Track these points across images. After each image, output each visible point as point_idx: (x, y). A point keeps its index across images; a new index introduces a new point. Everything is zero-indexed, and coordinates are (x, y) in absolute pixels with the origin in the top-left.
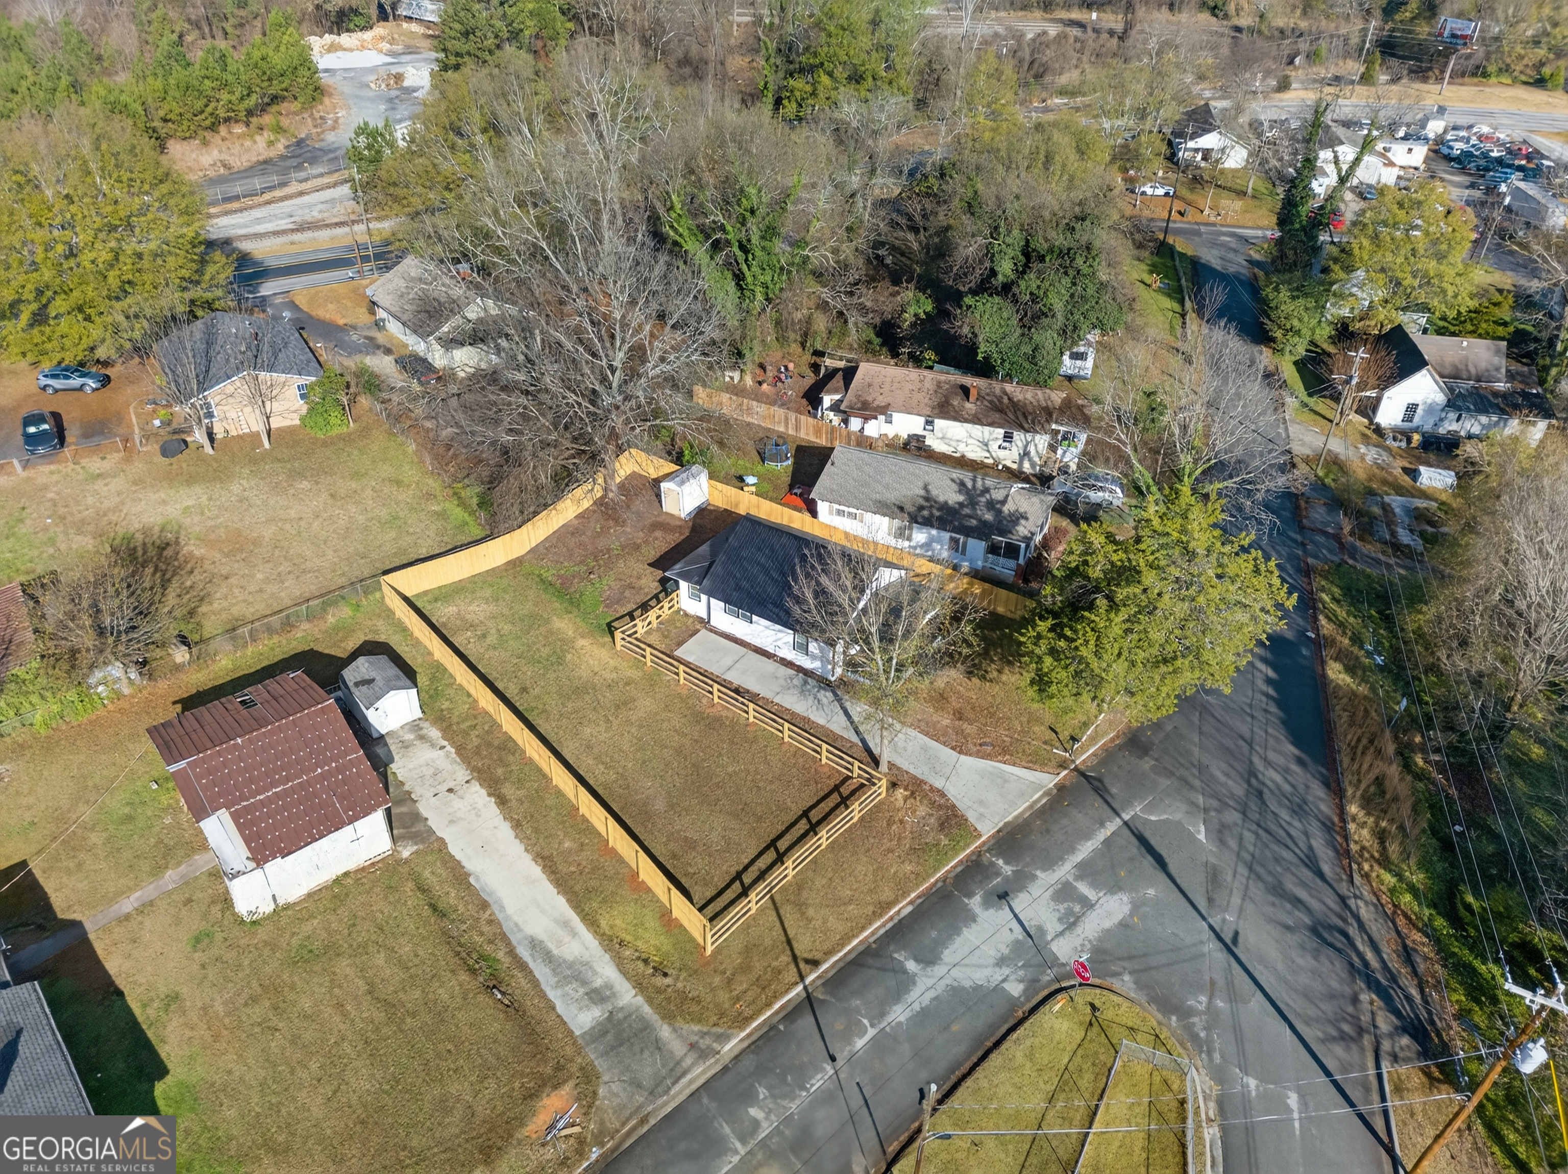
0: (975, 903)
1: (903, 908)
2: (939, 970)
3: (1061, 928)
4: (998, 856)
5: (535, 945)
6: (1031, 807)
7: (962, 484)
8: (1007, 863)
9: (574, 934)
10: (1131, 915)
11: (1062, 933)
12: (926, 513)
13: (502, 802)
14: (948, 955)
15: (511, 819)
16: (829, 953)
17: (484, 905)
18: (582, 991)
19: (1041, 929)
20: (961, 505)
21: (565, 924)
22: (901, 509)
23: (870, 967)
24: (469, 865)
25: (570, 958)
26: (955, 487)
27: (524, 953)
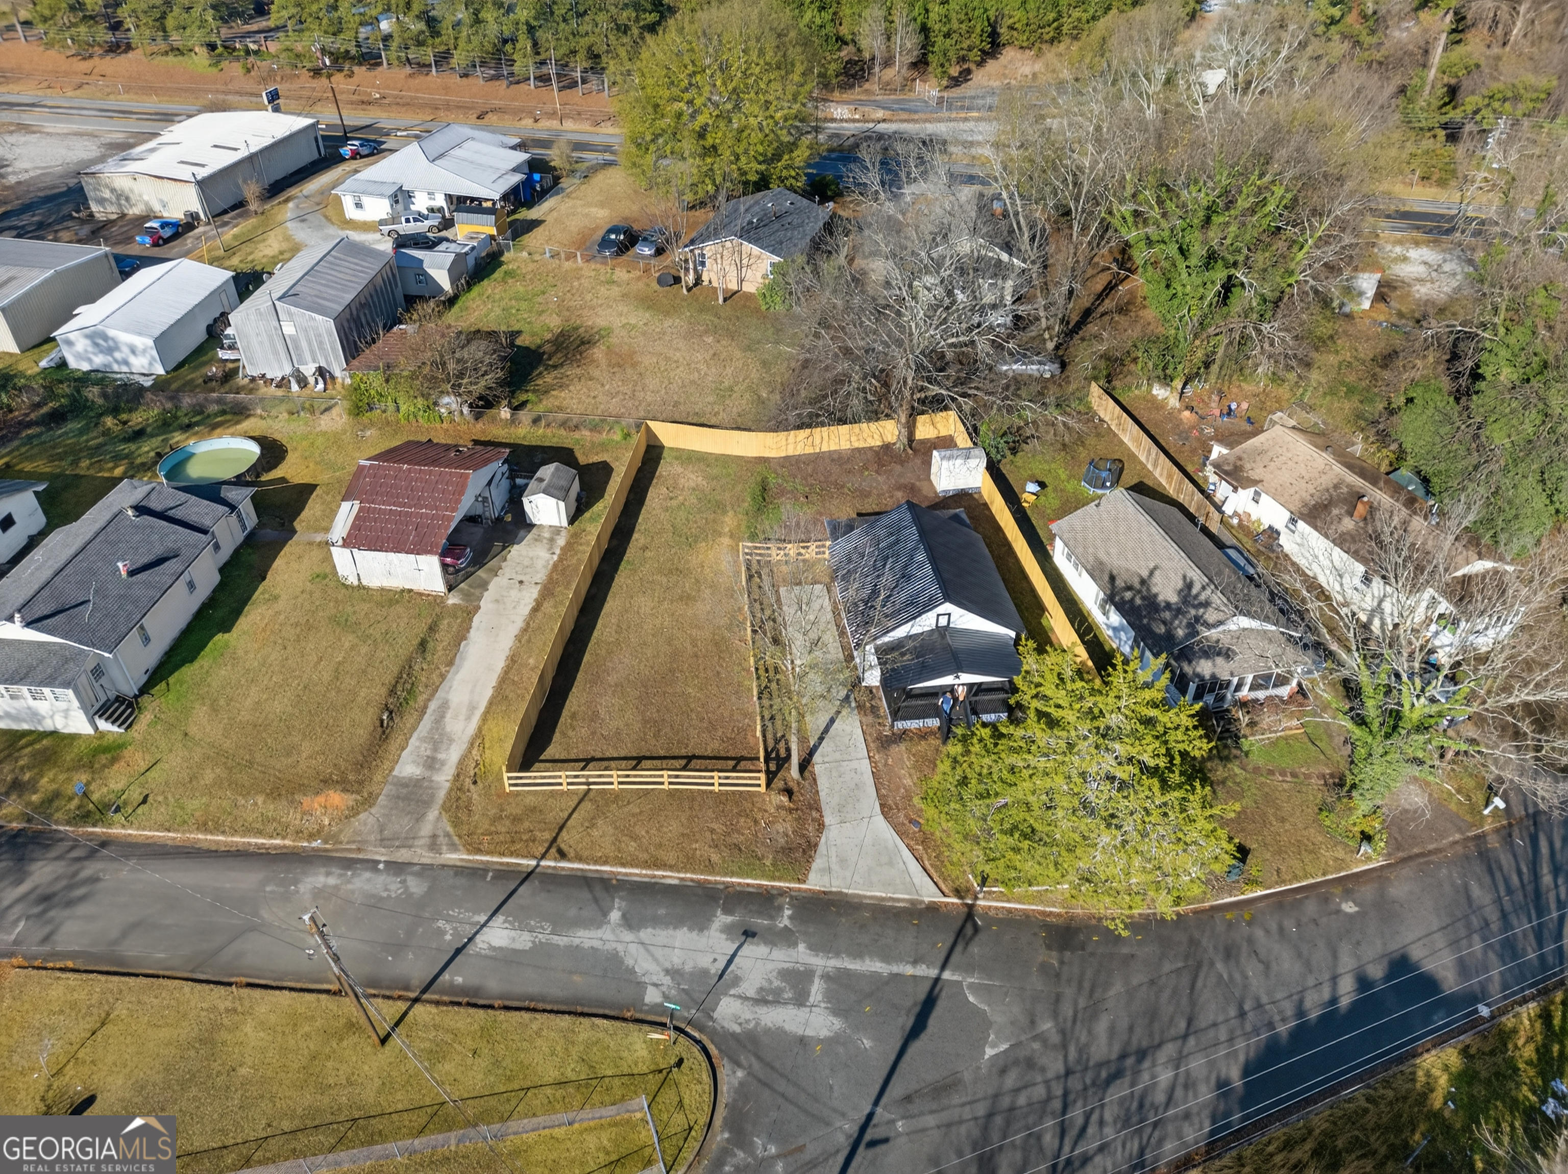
0: (722, 919)
1: (671, 877)
2: (627, 936)
3: (751, 993)
4: (792, 906)
5: (444, 706)
6: (883, 899)
7: (1189, 585)
8: (791, 918)
9: (468, 718)
10: (820, 1041)
11: (747, 999)
12: (1128, 595)
13: (535, 610)
14: (646, 934)
15: (528, 624)
16: (580, 859)
17: (451, 663)
18: (428, 753)
19: (737, 981)
20: (1168, 606)
21: (472, 708)
22: (1112, 578)
23: (591, 891)
24: (473, 633)
25: (448, 729)
26: (1180, 584)
27: (433, 706)
